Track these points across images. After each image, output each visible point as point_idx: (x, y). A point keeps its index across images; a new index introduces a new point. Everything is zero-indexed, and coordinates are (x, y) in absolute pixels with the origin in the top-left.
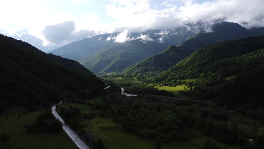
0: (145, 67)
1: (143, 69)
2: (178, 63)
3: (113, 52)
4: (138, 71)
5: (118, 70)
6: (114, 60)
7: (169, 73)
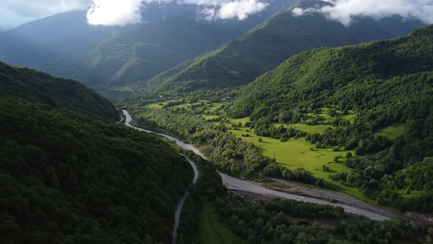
0: (192, 80)
1: (189, 84)
2: (257, 78)
3: (123, 45)
4: (181, 87)
5: (139, 82)
6: (127, 60)
7: (253, 103)
